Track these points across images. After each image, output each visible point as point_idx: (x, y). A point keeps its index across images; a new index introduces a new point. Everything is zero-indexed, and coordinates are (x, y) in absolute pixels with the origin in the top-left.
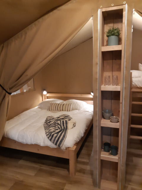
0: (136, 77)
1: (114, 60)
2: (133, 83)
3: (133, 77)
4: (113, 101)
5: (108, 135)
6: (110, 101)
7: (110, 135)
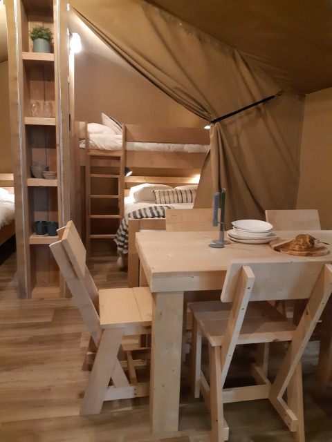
0: (96, 133)
1: (46, 82)
2: (90, 142)
3: (91, 133)
4: (48, 150)
5: (43, 210)
6: (44, 149)
7: (47, 210)
